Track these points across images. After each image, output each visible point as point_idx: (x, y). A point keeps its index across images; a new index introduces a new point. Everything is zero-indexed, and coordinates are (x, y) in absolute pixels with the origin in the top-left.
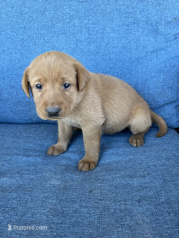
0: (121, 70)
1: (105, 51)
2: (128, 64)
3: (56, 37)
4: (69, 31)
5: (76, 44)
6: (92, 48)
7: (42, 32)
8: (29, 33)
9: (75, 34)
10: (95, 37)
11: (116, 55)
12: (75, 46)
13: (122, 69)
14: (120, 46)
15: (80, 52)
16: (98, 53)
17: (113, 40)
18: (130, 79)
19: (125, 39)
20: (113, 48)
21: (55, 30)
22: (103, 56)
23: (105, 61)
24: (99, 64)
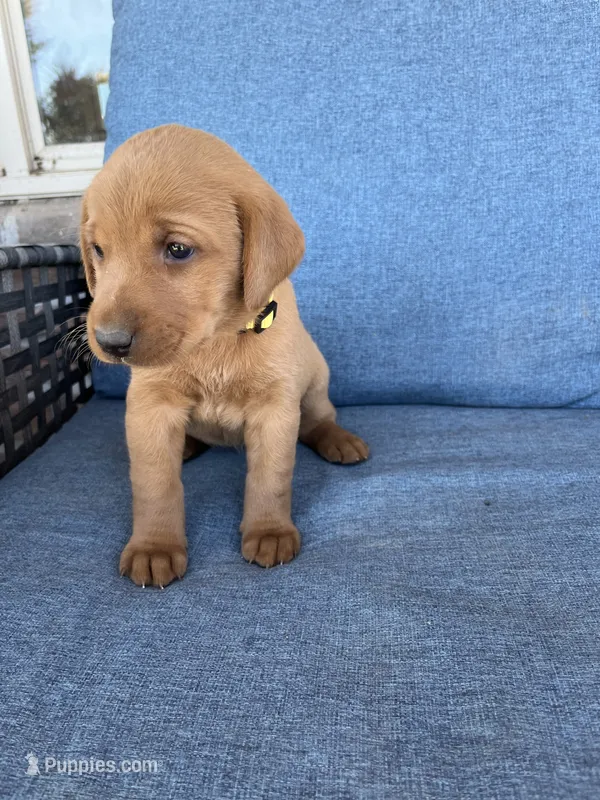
0: (522, 238)
1: (476, 190)
2: (541, 222)
3: (335, 162)
4: (373, 143)
5: (393, 176)
6: (438, 184)
7: (296, 148)
8: (259, 152)
9: (390, 150)
10: (448, 155)
11: (508, 198)
12: (388, 182)
13: (526, 235)
14: (520, 171)
15: (402, 197)
16: (455, 197)
17: (499, 160)
18: (548, 263)
19: (533, 152)
20: (499, 179)
21: (334, 141)
22: (471, 203)
23: (475, 215)
24: (460, 227)
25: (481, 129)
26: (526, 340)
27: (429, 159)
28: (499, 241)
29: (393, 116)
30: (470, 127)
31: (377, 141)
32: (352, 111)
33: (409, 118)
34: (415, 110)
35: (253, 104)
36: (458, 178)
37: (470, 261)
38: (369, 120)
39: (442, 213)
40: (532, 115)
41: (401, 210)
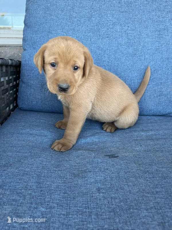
0: (154, 67)
1: (141, 53)
2: (159, 63)
3: (100, 40)
5: (118, 47)
6: (131, 50)
7: (89, 35)
8: (78, 35)
9: (117, 38)
10: (133, 41)
11: (150, 55)
12: (116, 48)
14: (154, 48)
15: (120, 53)
16: (135, 55)
17: (148, 44)
18: (161, 75)
19: (157, 42)
20: (148, 50)
21: (100, 33)
22: (139, 57)
23: (140, 60)
24: (136, 63)
25: (143, 34)
26: (154, 96)
29: (118, 28)
30: (140, 33)
31: (113, 35)
32: (106, 25)
33: (122, 29)
34: (124, 26)
35: (76, 20)
36: (136, 49)
37: (139, 73)
38: (111, 28)
39: (131, 59)
40: (157, 32)
41: (120, 57)
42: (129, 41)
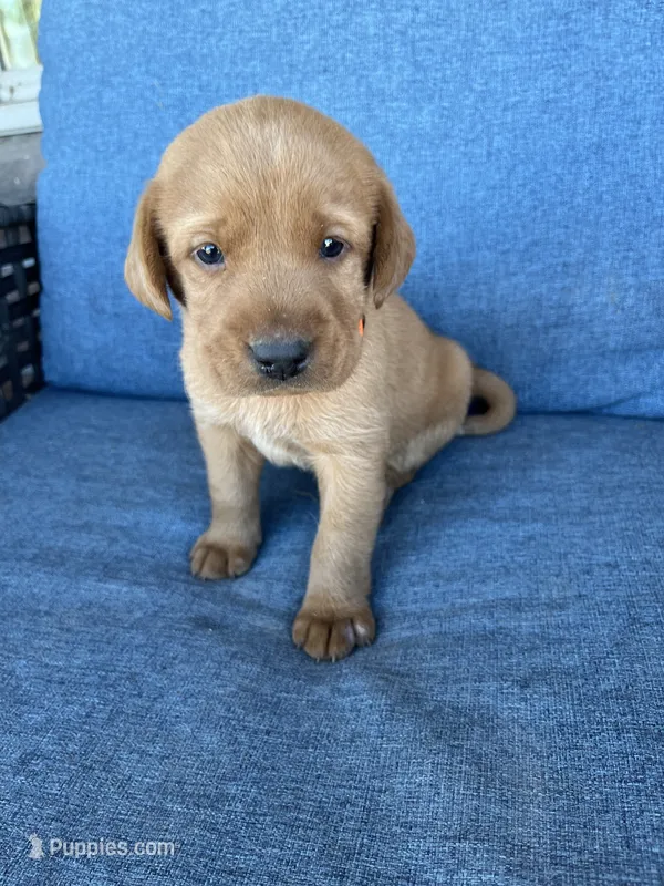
0: (533, 192)
1: (473, 126)
2: (559, 170)
3: (295, 88)
4: (344, 58)
5: (368, 108)
6: (425, 118)
7: (247, 70)
8: (204, 77)
9: (365, 68)
10: (439, 75)
11: (515, 136)
12: (362, 116)
13: (538, 188)
14: (532, 99)
15: (380, 138)
16: (446, 136)
17: (505, 81)
18: (566, 227)
19: (552, 71)
21: (295, 57)
22: (466, 145)
23: (470, 162)
26: (534, 327)
27: (414, 82)
28: (502, 197)
31: (349, 55)
37: (464, 224)
42: (418, 77)
